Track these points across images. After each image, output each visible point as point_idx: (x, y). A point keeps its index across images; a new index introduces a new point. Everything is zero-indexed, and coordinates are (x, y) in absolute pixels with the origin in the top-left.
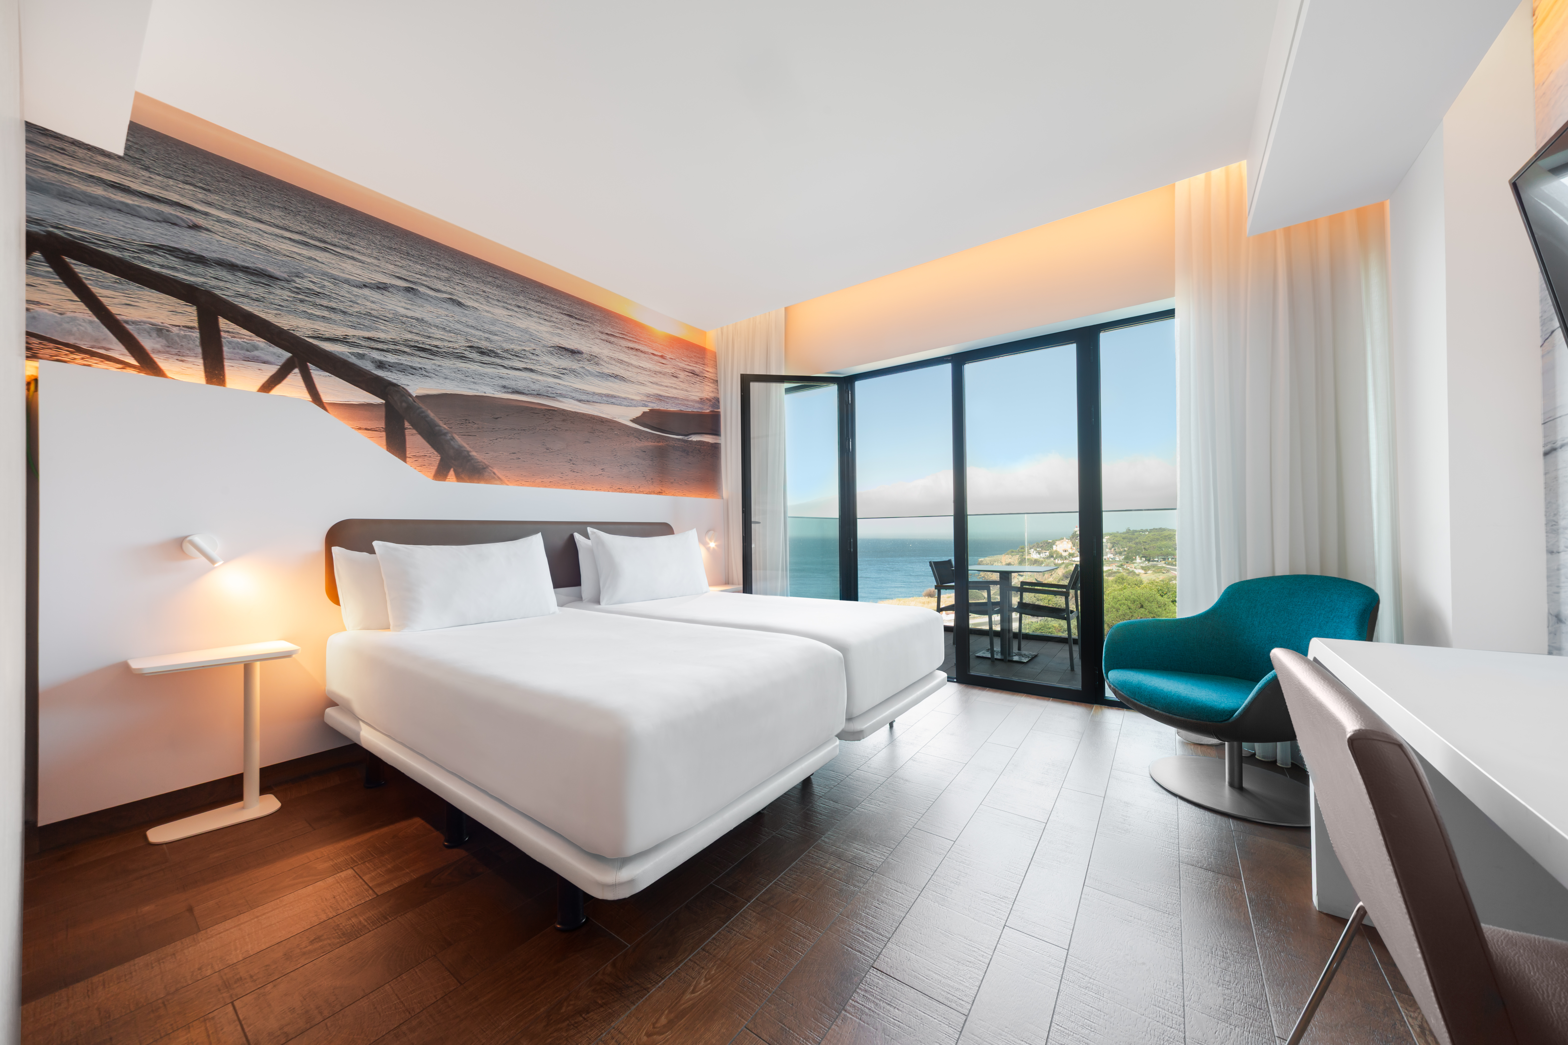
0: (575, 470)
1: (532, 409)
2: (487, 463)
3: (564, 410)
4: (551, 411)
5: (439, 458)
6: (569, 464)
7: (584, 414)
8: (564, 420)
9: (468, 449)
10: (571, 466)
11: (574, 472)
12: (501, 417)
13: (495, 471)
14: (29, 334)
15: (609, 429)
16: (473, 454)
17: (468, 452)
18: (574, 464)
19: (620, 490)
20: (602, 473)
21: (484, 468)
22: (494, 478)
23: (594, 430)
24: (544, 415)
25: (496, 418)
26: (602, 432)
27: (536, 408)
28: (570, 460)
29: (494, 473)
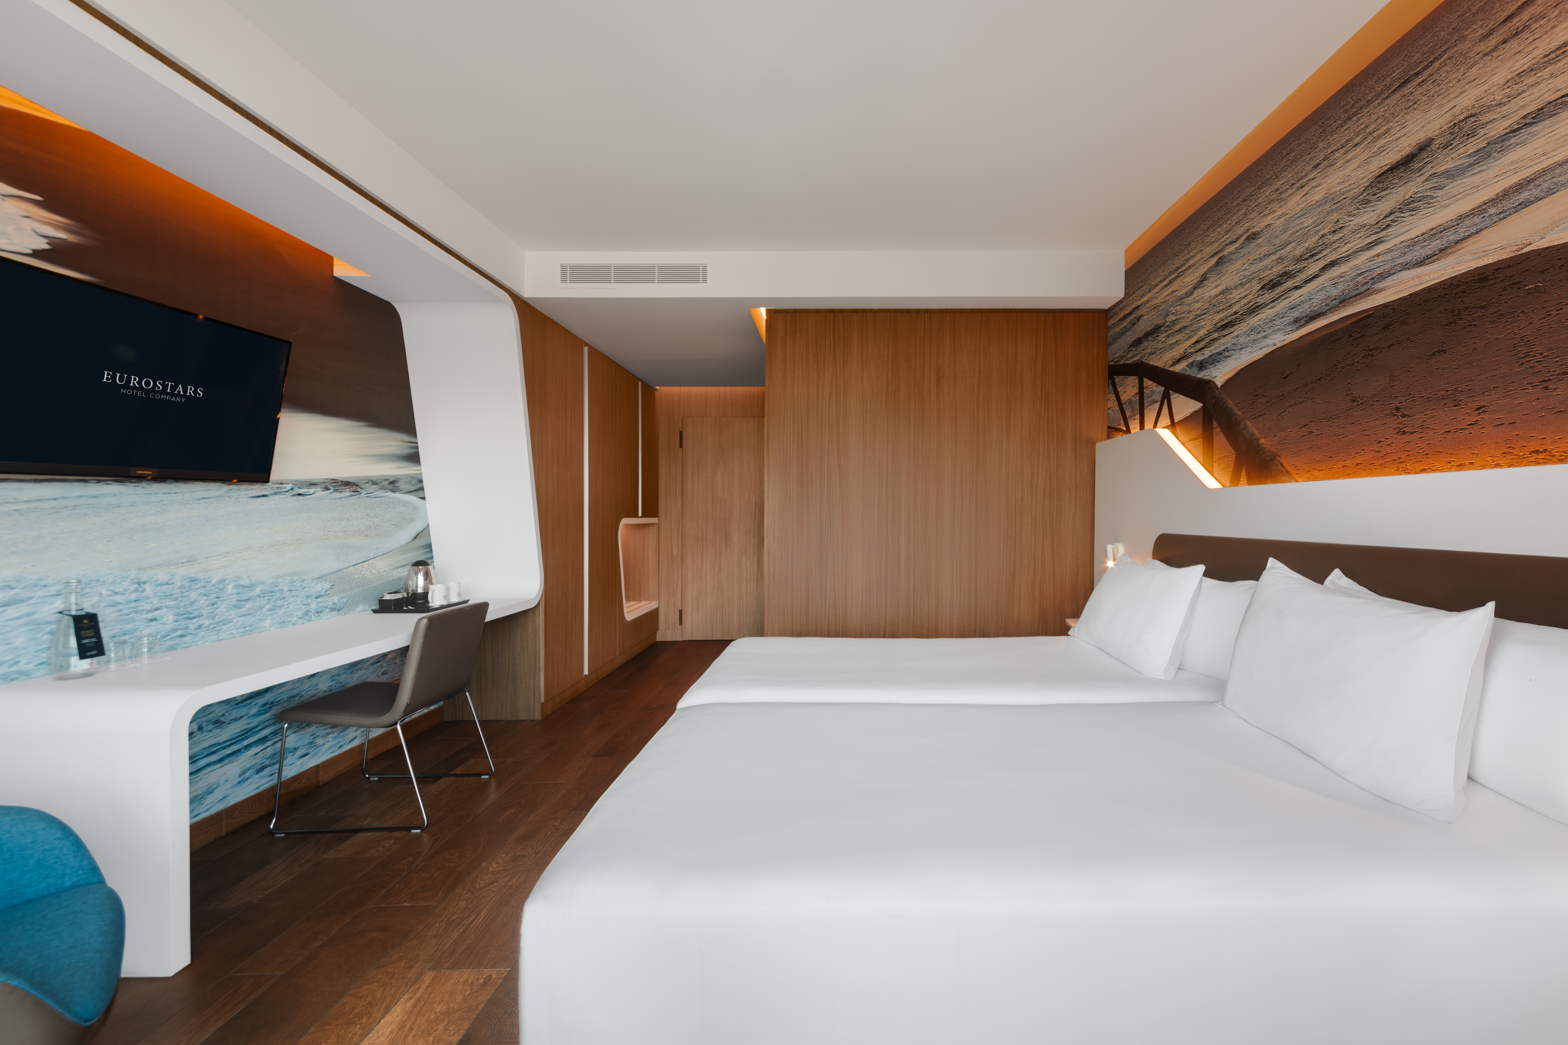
0: (1406, 429)
1: (1332, 335)
2: (1275, 451)
3: (1386, 305)
4: (1361, 323)
5: (1234, 456)
6: (1395, 418)
7: (1429, 289)
8: (1386, 328)
9: (1258, 435)
10: (1398, 421)
11: (1404, 433)
12: (1291, 373)
13: (1283, 460)
14: (1109, 427)
15: (1505, 289)
16: (1263, 441)
17: (1258, 440)
18: (1403, 416)
19: (1541, 456)
20: (1478, 418)
21: (1272, 460)
22: (1281, 472)
23: (1458, 315)
24: (1351, 336)
25: (1286, 378)
26: (1482, 307)
27: (1337, 331)
28: (1398, 409)
29: (1282, 465)
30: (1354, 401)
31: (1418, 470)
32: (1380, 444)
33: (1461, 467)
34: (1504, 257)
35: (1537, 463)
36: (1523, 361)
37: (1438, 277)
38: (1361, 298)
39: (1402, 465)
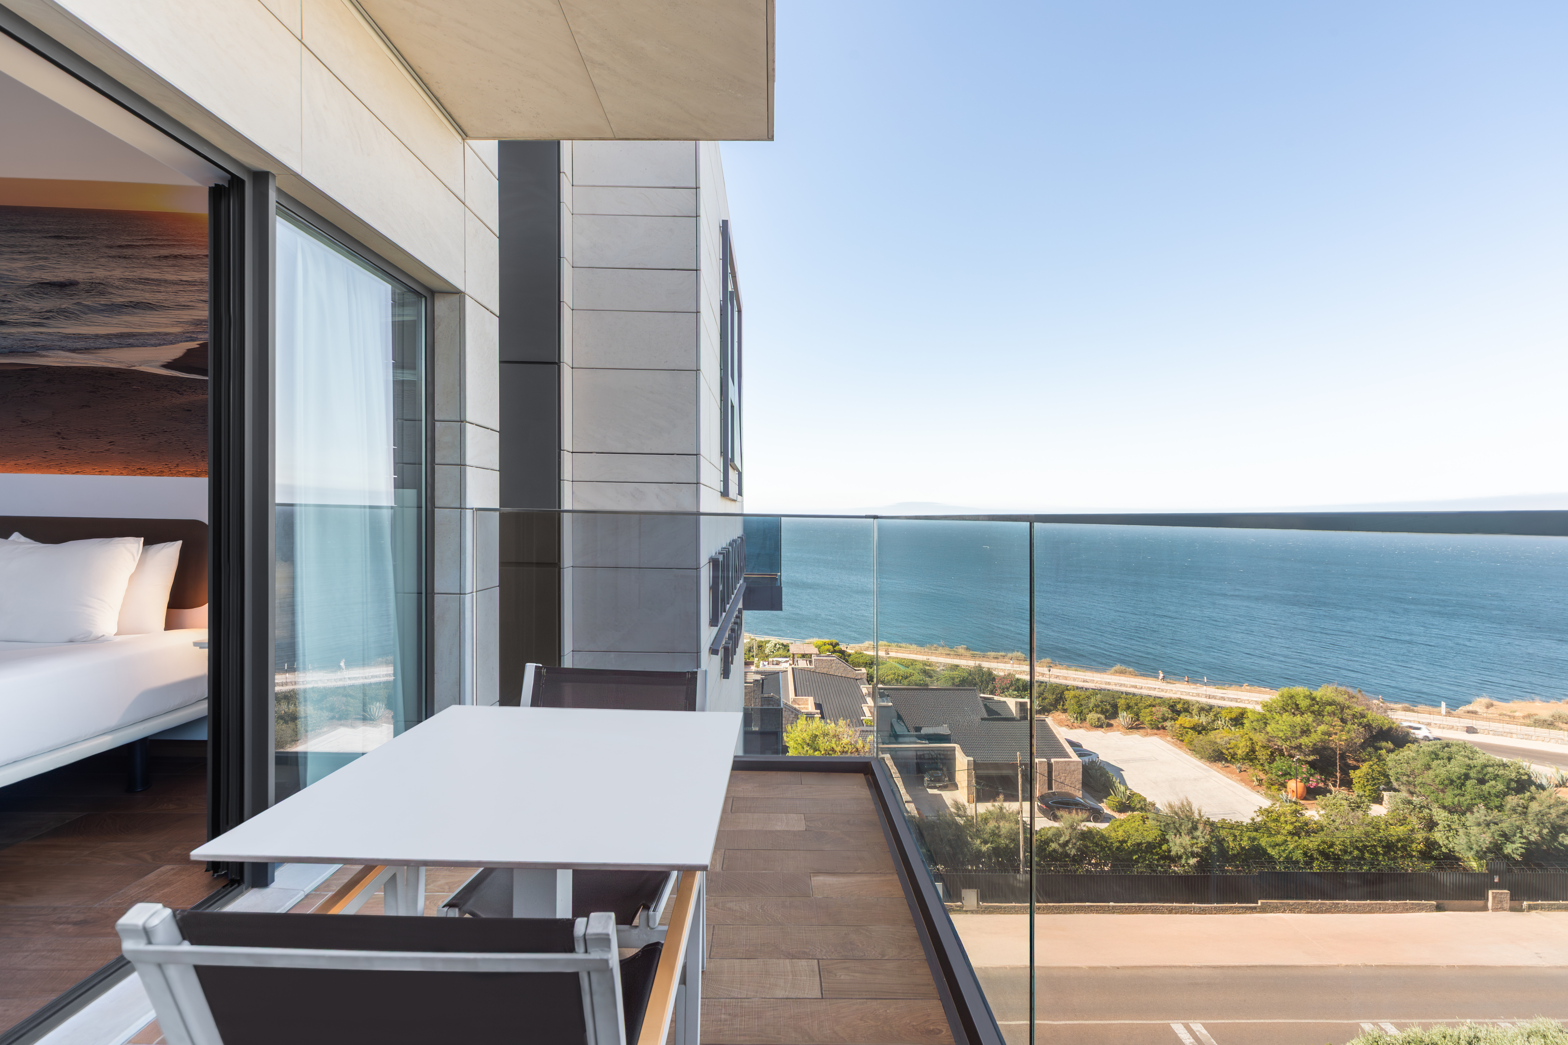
30: (24, 422)
31: (74, 472)
32: (46, 453)
33: (101, 473)
34: (122, 367)
35: (141, 474)
36: (132, 423)
37: (84, 364)
38: (29, 356)
39: (63, 468)
